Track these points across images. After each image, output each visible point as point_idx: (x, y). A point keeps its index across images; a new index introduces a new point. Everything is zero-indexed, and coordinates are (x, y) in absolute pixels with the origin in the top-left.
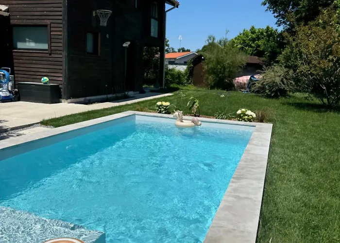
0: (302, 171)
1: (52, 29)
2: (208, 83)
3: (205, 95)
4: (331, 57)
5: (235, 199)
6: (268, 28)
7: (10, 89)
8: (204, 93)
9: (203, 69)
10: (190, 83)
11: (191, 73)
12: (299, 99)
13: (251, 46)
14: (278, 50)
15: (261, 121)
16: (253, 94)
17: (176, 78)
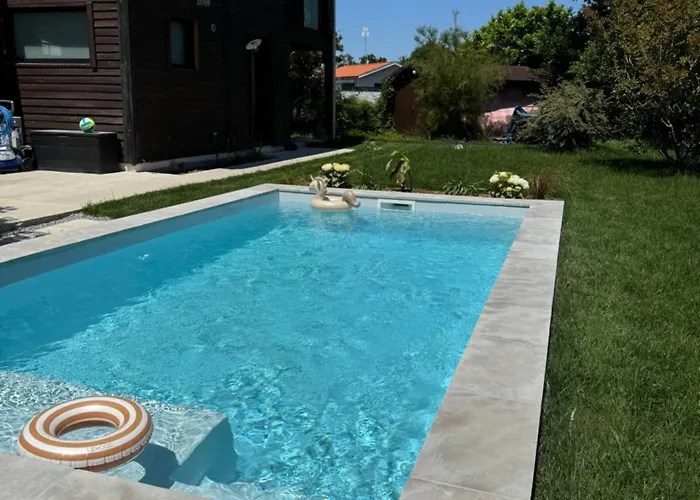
0: (629, 288)
1: (97, 16)
2: (427, 125)
3: (422, 149)
4: (683, 60)
5: (493, 344)
6: (552, 5)
7: (15, 145)
8: (419, 146)
9: (416, 96)
10: (389, 128)
11: (390, 105)
12: (615, 152)
13: (514, 45)
14: (571, 52)
15: (541, 196)
16: (521, 145)
17: (361, 118)
